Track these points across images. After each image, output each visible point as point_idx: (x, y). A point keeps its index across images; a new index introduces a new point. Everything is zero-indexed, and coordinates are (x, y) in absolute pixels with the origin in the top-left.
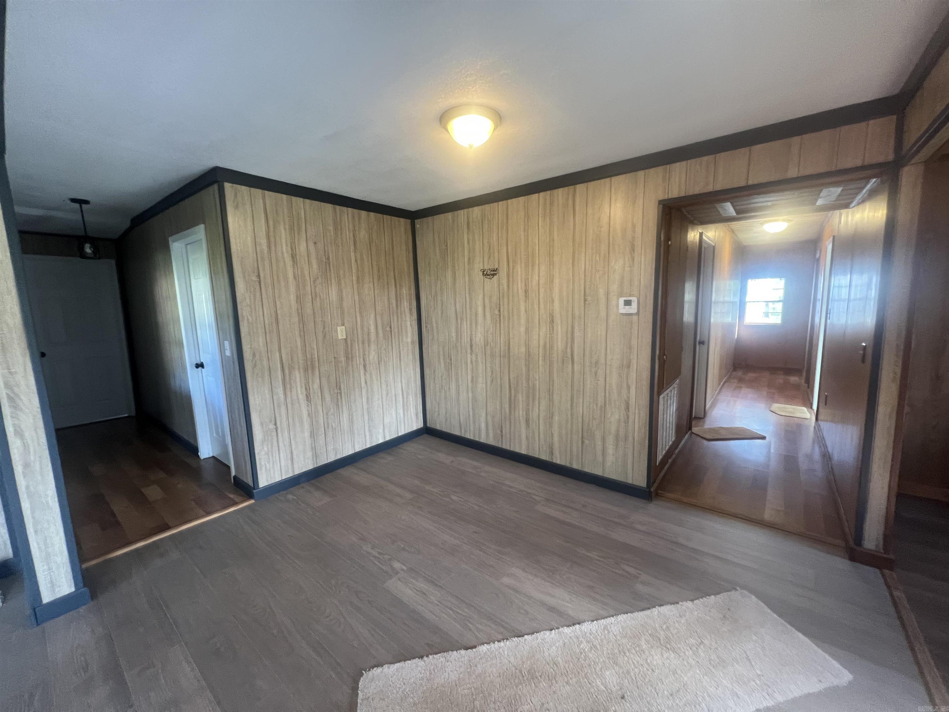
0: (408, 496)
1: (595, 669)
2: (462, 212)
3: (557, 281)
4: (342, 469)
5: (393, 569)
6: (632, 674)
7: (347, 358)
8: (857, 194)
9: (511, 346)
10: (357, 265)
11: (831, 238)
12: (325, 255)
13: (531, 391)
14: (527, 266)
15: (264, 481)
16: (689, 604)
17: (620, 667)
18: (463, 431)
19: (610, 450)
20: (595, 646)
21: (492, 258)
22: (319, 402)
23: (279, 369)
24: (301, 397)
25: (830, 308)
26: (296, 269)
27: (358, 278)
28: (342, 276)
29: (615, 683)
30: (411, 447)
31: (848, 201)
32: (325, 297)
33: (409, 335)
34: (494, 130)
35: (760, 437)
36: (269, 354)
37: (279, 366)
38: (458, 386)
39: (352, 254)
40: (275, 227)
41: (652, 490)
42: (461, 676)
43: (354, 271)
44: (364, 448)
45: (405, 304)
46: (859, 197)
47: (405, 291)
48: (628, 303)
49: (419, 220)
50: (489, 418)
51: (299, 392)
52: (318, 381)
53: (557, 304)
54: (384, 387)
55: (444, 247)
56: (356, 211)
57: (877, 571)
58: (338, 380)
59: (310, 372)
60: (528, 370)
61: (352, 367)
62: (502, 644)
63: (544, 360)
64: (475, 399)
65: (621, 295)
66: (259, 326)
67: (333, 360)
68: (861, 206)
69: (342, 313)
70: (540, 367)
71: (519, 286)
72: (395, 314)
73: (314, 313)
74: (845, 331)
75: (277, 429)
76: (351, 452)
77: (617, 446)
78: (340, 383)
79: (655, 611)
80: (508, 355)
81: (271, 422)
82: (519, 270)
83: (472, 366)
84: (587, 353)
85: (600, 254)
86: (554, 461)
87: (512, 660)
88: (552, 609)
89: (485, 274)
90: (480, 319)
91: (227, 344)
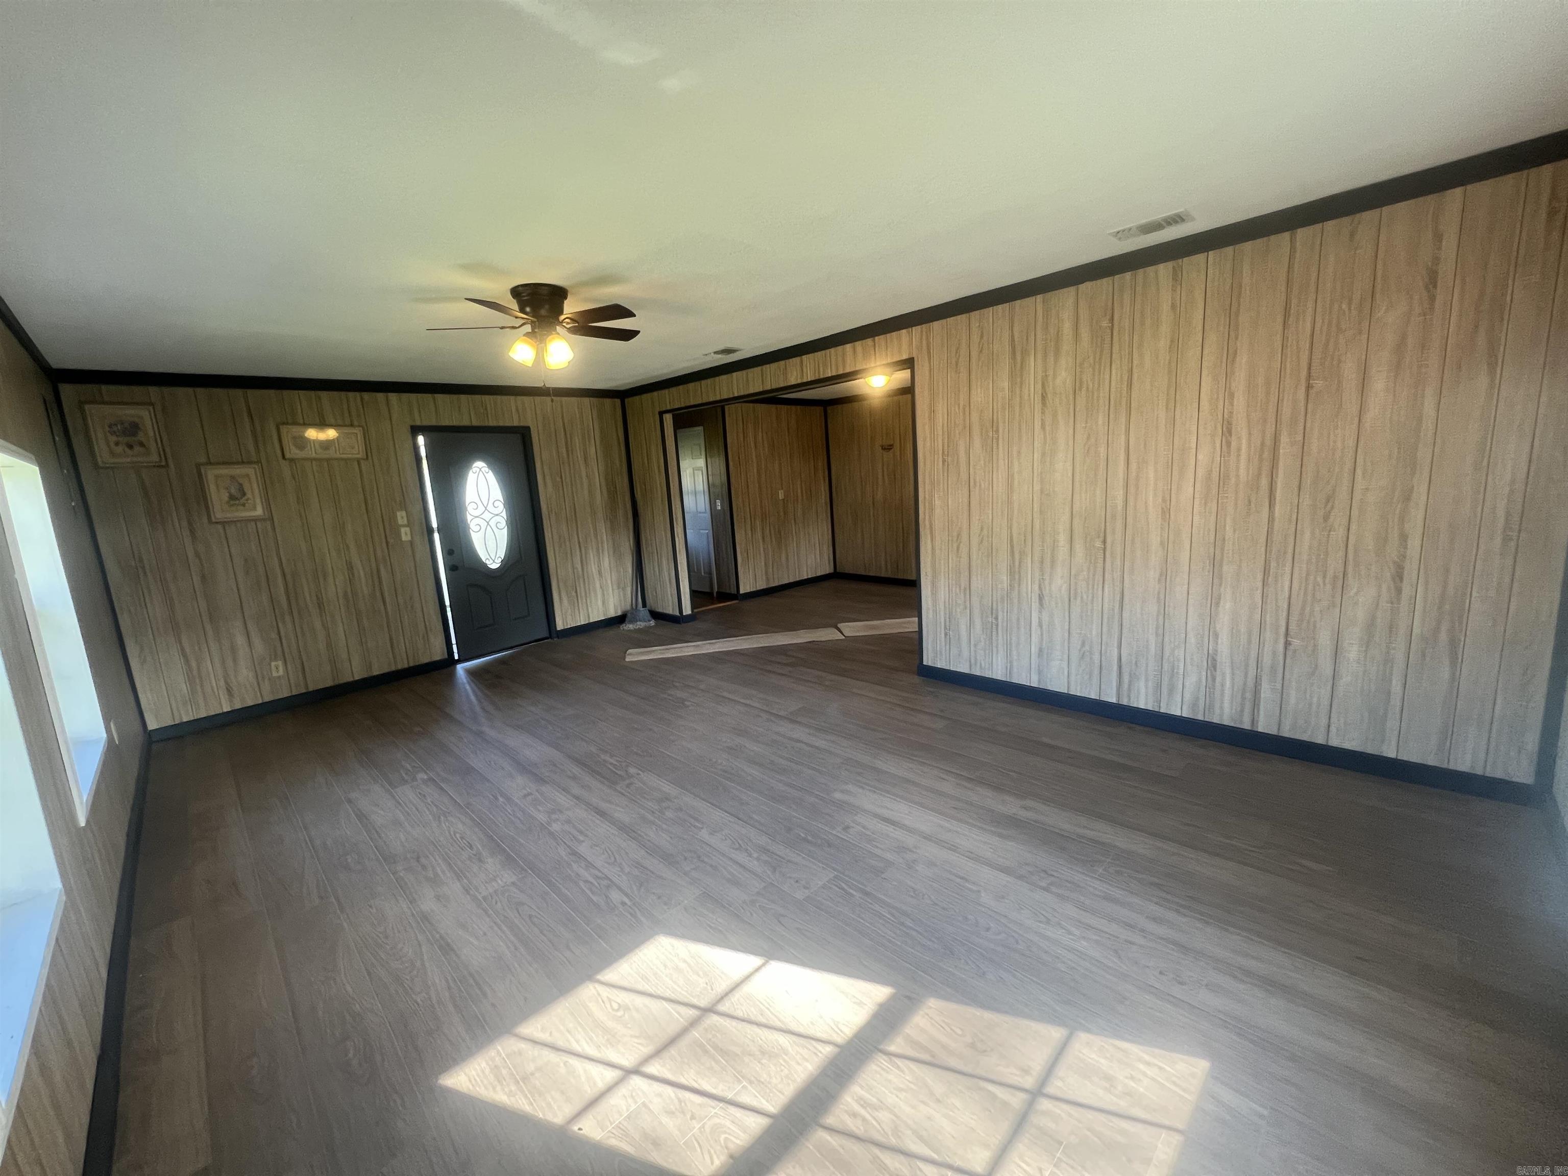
7: (785, 514)
10: (790, 447)
15: (743, 591)
18: (867, 571)
21: (889, 437)
22: (770, 543)
27: (791, 455)
28: (781, 455)
32: (772, 469)
33: (823, 497)
38: (863, 535)
39: (787, 439)
40: (747, 426)
43: (788, 449)
49: (830, 408)
50: (888, 558)
51: (759, 535)
52: (769, 528)
54: (807, 537)
55: (851, 428)
58: (780, 529)
59: (764, 521)
61: (788, 522)
64: (876, 544)
67: (777, 514)
69: (782, 479)
72: (815, 481)
73: (767, 480)
76: (787, 581)
78: (781, 532)
83: (874, 519)
89: (884, 448)
90: (880, 482)
91: (718, 503)
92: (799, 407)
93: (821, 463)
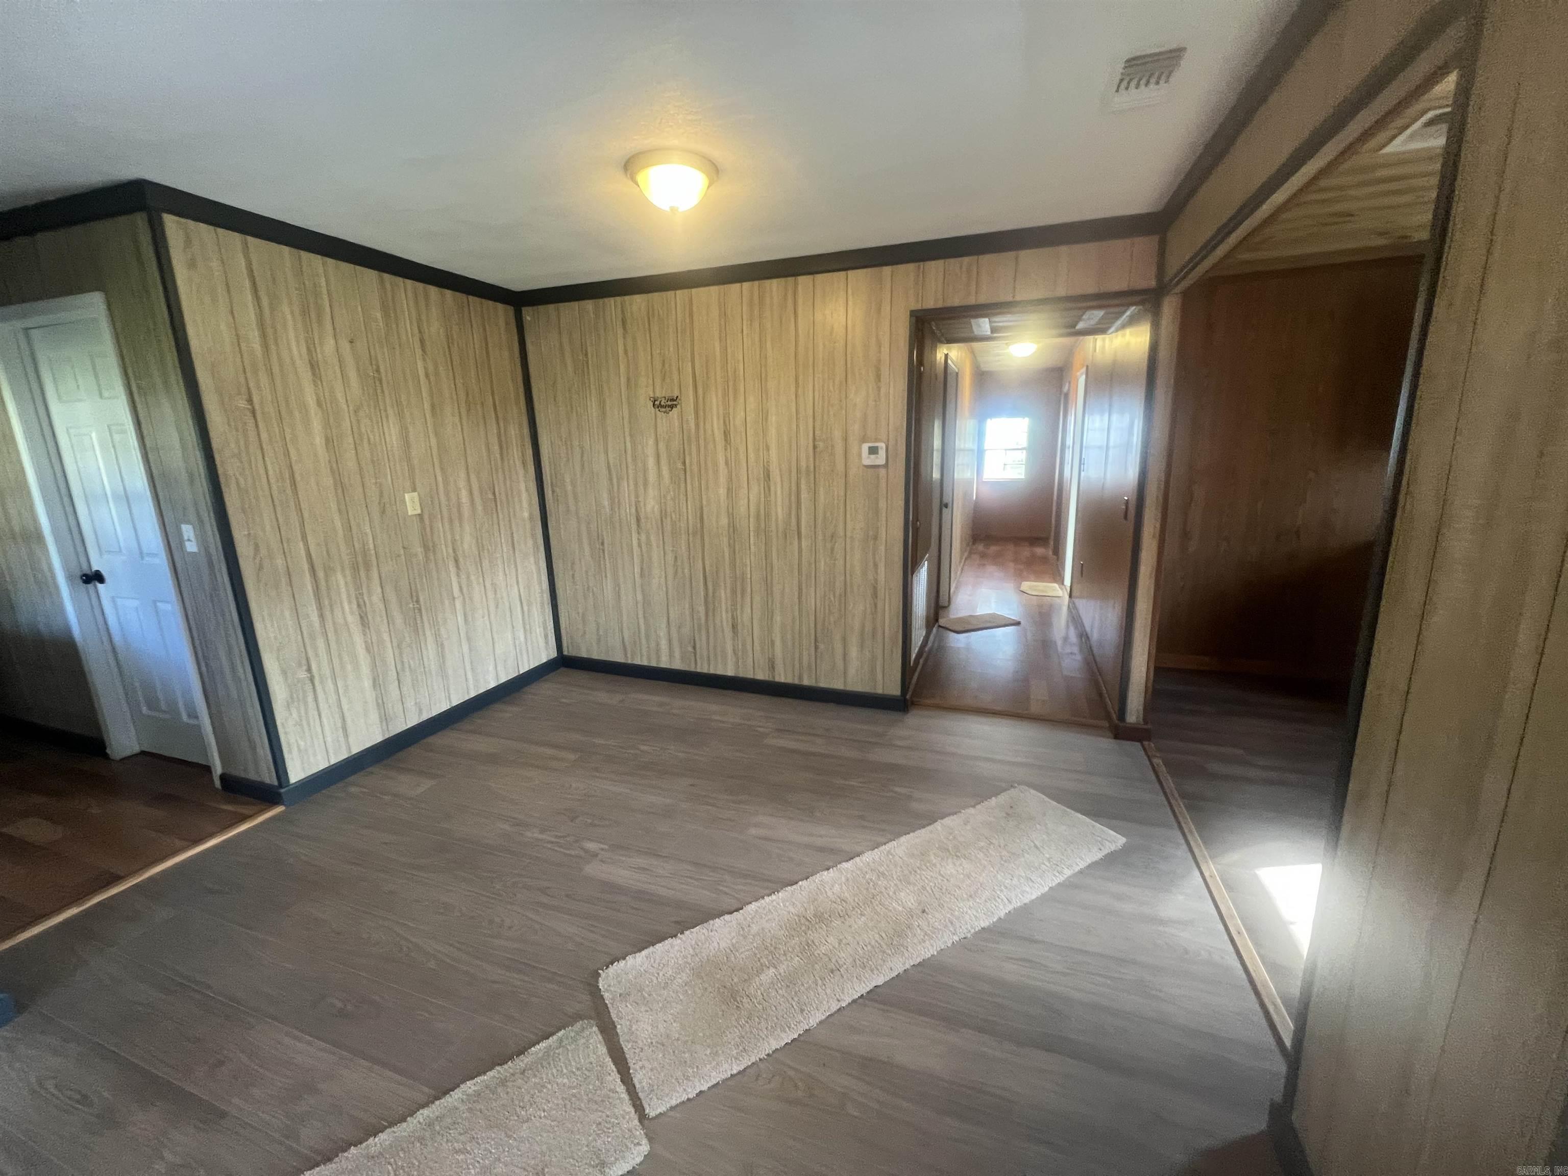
0: (572, 757)
1: (888, 894)
2: (612, 301)
3: (773, 419)
4: (432, 737)
5: (586, 851)
6: (928, 888)
7: (426, 548)
8: (1117, 318)
9: (705, 517)
10: (430, 383)
11: (1084, 369)
12: (371, 364)
13: (739, 584)
14: (725, 394)
15: (296, 773)
16: (971, 811)
17: (915, 885)
18: (629, 655)
19: (854, 652)
20: (883, 874)
21: (668, 380)
22: (384, 628)
23: (307, 572)
24: (350, 618)
25: (1083, 457)
26: (320, 387)
27: (433, 407)
28: (404, 403)
29: (913, 902)
30: (545, 689)
31: (1107, 325)
32: (377, 438)
33: (525, 504)
34: (709, 187)
35: (1012, 622)
36: (285, 545)
37: (306, 566)
38: (617, 585)
39: (420, 364)
40: (272, 309)
41: (908, 697)
42: (734, 941)
43: (425, 394)
44: (467, 698)
45: (515, 453)
46: (1119, 323)
47: (513, 431)
48: (873, 451)
49: (530, 309)
50: (674, 631)
51: (347, 613)
52: (379, 590)
53: (773, 452)
54: (491, 595)
55: (581, 358)
56: (420, 286)
57: (1138, 744)
58: (413, 586)
59: (363, 573)
60: (733, 552)
61: (436, 563)
62: (774, 897)
63: (757, 535)
64: (647, 602)
65: (864, 440)
66: (260, 493)
67: (402, 552)
68: (1120, 333)
69: (411, 469)
70: (752, 547)
71: (715, 426)
72: (500, 470)
73: (361, 469)
74: (1103, 487)
75: (312, 679)
76: (444, 707)
77: (862, 646)
78: (417, 592)
79: (938, 825)
80: (700, 530)
81: (300, 665)
82: (714, 401)
83: (641, 551)
84: (820, 521)
85: (834, 382)
86: (777, 679)
87: (793, 910)
88: (821, 850)
89: (657, 404)
90: (652, 476)
91: (188, 531)
92: (448, 293)
93: (517, 431)
